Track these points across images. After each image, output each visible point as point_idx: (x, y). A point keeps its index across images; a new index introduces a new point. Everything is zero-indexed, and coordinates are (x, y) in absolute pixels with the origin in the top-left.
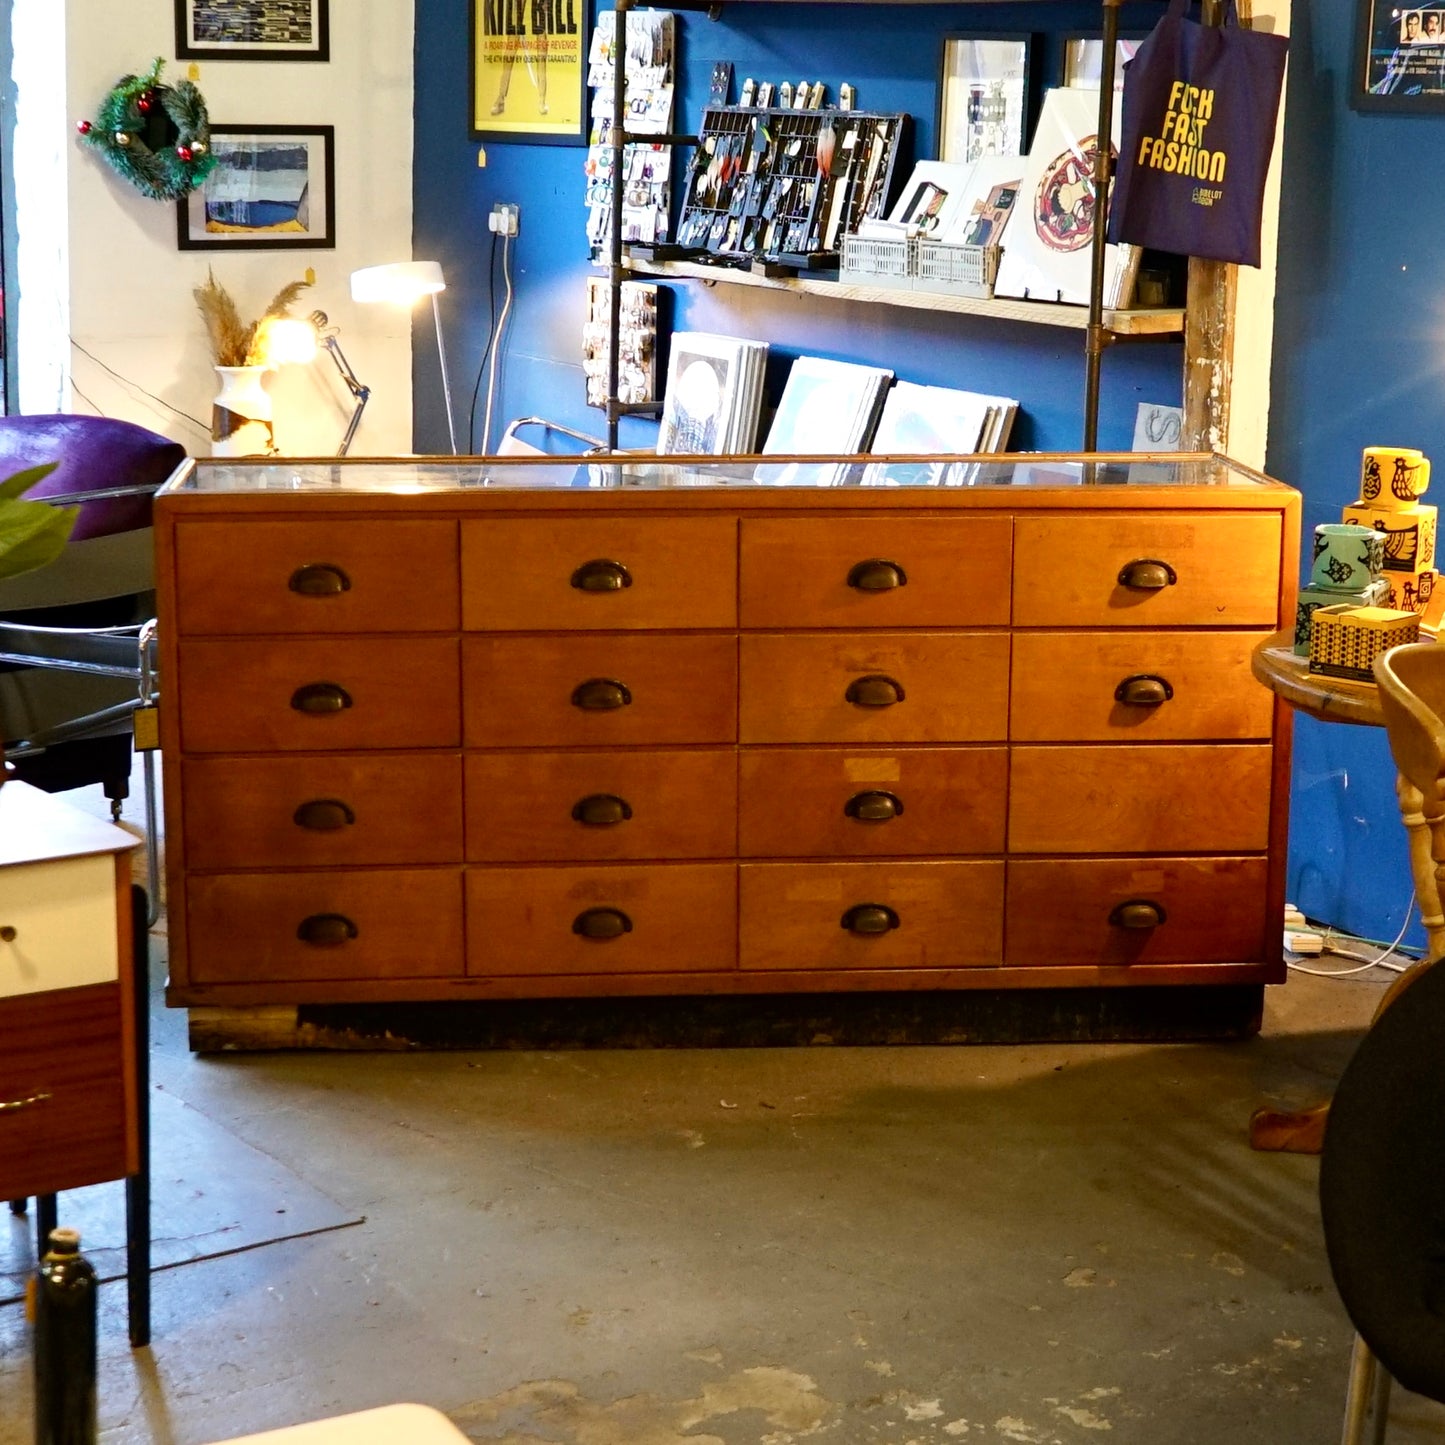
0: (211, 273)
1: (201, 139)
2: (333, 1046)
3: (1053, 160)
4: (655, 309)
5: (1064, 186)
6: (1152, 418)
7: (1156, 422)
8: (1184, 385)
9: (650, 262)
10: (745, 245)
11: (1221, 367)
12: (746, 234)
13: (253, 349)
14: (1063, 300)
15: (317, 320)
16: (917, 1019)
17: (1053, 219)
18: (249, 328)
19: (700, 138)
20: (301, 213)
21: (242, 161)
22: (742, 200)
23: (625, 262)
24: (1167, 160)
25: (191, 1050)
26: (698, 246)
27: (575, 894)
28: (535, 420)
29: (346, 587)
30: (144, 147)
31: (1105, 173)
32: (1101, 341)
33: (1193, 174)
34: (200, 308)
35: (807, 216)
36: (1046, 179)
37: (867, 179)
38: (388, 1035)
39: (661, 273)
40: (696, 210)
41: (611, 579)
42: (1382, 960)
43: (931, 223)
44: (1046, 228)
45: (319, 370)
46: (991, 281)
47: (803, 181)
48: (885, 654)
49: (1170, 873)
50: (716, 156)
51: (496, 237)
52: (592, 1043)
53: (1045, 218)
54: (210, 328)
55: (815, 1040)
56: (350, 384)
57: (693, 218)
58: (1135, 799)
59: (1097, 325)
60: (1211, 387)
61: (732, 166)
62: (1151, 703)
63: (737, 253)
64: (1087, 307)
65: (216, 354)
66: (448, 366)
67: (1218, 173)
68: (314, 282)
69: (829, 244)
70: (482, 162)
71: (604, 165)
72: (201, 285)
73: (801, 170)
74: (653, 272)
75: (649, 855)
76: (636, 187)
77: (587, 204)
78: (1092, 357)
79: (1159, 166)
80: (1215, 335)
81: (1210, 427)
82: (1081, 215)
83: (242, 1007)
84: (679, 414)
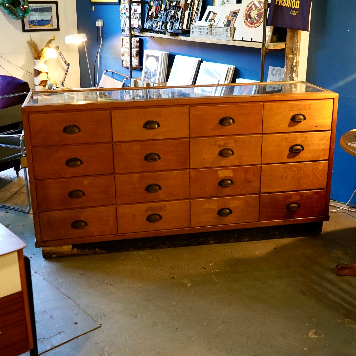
0: (31, 37)
1: (26, 5)
2: (82, 253)
3: (248, 4)
4: (139, 44)
5: (252, 11)
6: (273, 70)
7: (274, 71)
8: (285, 62)
9: (139, 33)
10: (162, 28)
11: (296, 57)
12: (162, 25)
13: (42, 55)
14: (253, 41)
15: (57, 48)
16: (236, 236)
17: (249, 20)
18: (41, 50)
19: (149, 2)
20: (51, 22)
21: (36, 10)
22: (161, 17)
23: (132, 33)
24: (283, 3)
25: (43, 258)
26: (150, 29)
27: (146, 211)
28: (110, 70)
29: (79, 131)
30: (13, 7)
31: (267, 7)
32: (265, 51)
33: (291, 7)
34: (29, 46)
35: (178, 21)
36: (247, 9)
37: (194, 11)
38: (97, 250)
39: (142, 35)
40: (149, 20)
41: (154, 125)
42: (344, 207)
43: (213, 21)
44: (247, 22)
45: (57, 59)
46: (232, 36)
47: (177, 12)
48: (229, 142)
49: (301, 195)
50: (153, 6)
51: (98, 27)
52: (152, 248)
53: (247, 19)
54: (32, 51)
55: (210, 243)
56: (65, 63)
57: (148, 22)
58: (293, 177)
59: (264, 47)
60: (293, 63)
61: (158, 9)
62: (298, 152)
63: (160, 30)
64: (262, 43)
65: (33, 56)
66: (88, 58)
67: (297, 6)
68: (55, 39)
69: (185, 27)
70: (93, 9)
71: (124, 9)
72: (29, 40)
73: (176, 9)
74: (140, 35)
75: (166, 199)
76: (133, 14)
77: (120, 19)
78: (263, 55)
79: (281, 5)
80: (295, 49)
81: (293, 73)
82: (257, 18)
83: (57, 246)
84: (147, 70)
